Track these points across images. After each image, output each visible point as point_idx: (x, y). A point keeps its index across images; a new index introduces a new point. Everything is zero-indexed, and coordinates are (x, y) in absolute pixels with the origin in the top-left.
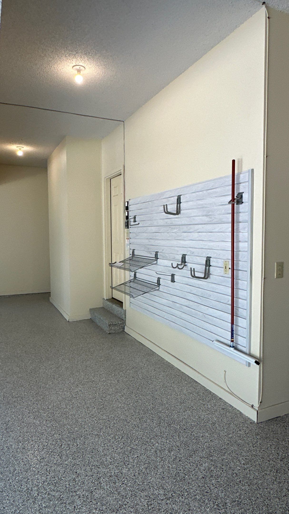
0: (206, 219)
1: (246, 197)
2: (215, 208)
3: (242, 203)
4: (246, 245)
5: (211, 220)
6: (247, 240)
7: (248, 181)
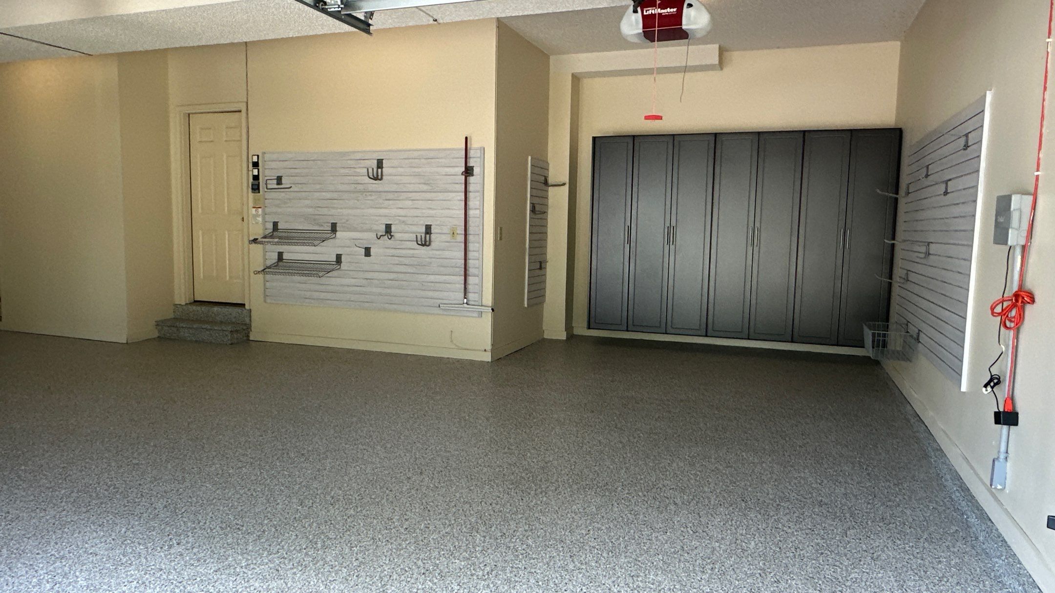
0: (425, 188)
1: (476, 170)
2: (438, 177)
3: (472, 175)
4: (477, 212)
5: (431, 188)
6: (478, 207)
7: (480, 157)
